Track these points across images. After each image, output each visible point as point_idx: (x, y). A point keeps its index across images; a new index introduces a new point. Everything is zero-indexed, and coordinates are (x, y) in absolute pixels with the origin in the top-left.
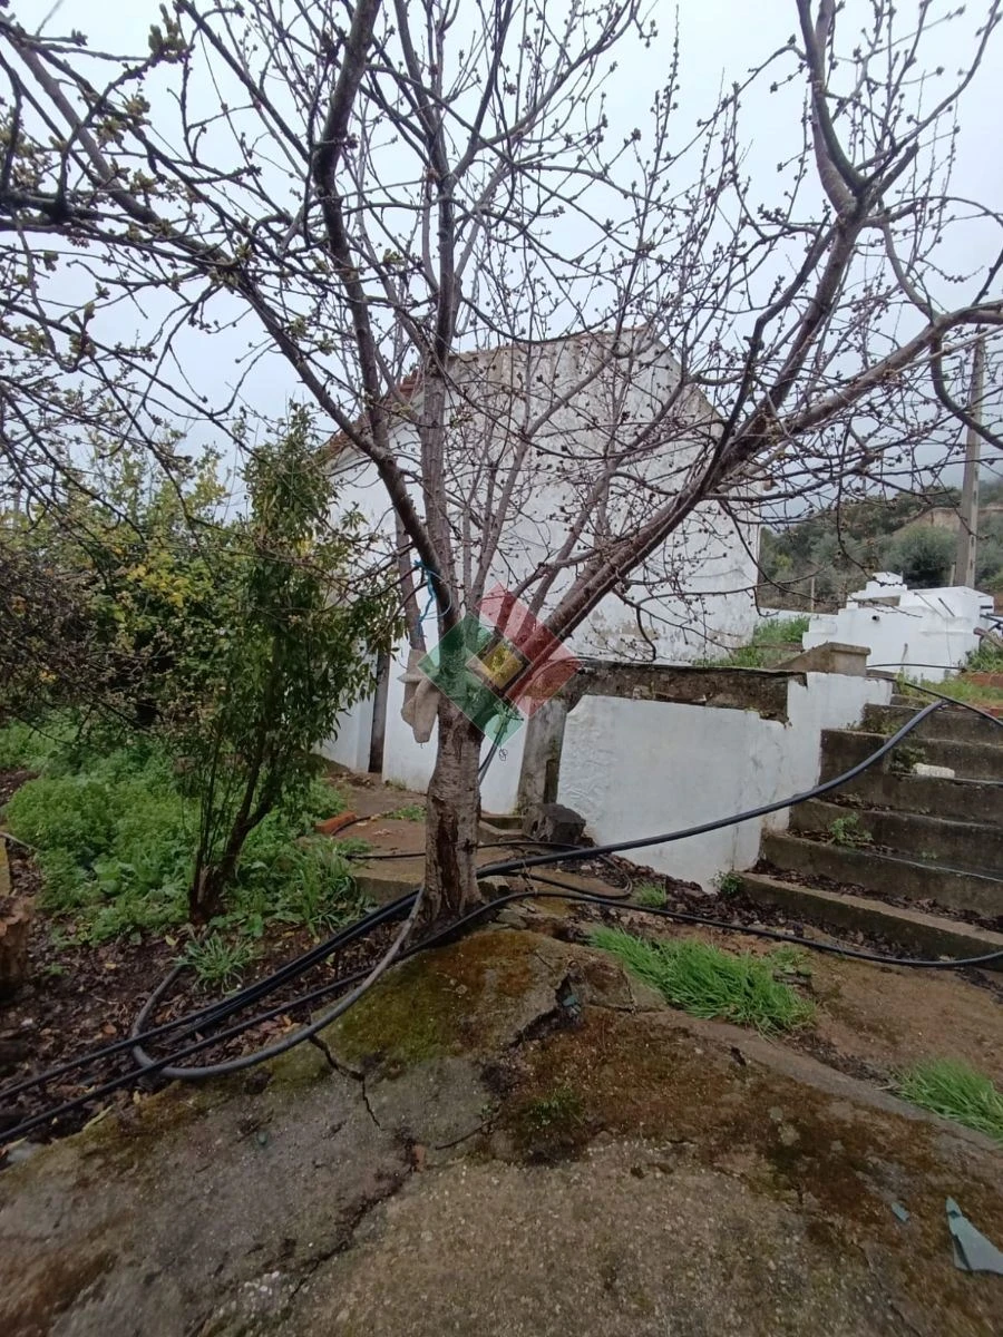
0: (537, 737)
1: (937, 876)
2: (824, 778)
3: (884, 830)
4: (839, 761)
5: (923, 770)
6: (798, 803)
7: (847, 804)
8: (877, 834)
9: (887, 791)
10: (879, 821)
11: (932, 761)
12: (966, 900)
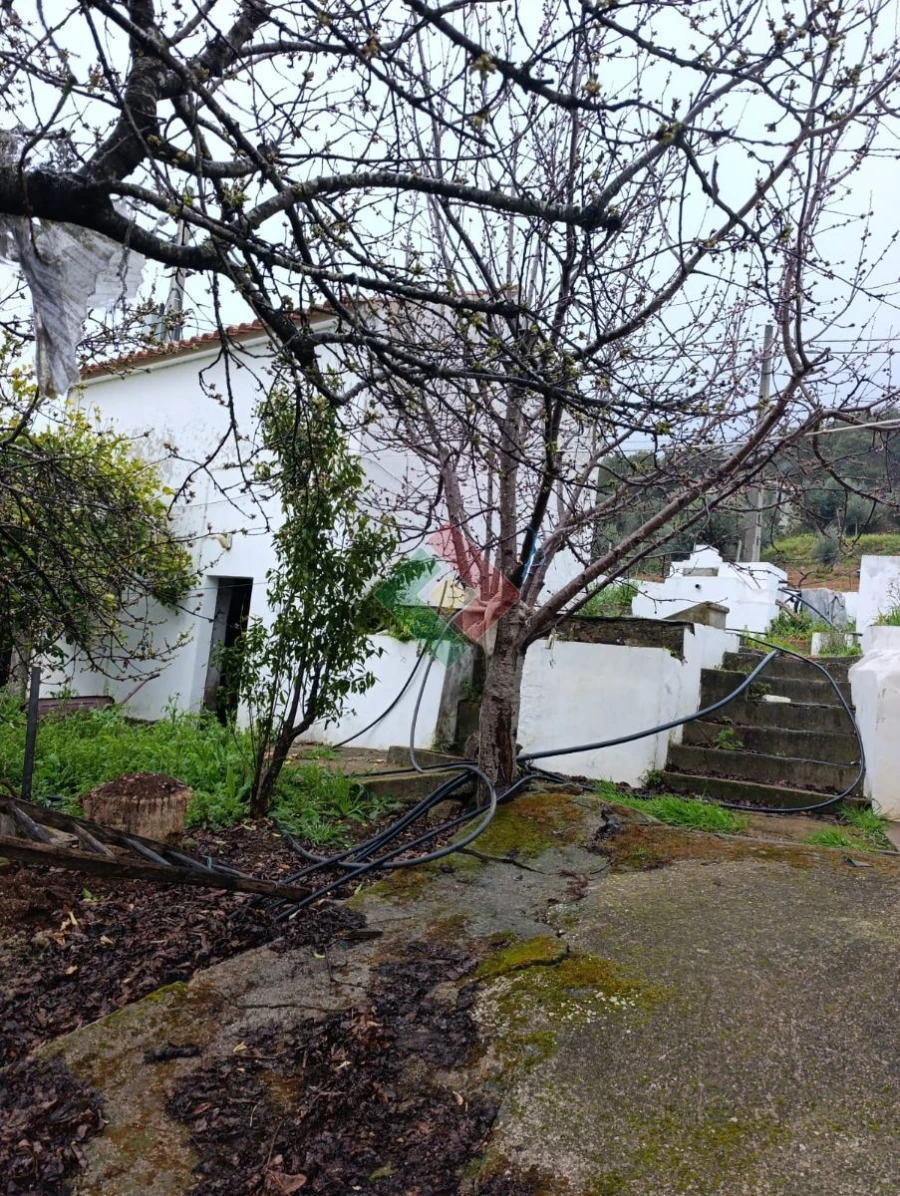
0: (452, 678)
1: (790, 764)
2: (702, 706)
3: (750, 738)
4: (713, 693)
5: (771, 698)
6: (688, 722)
7: (724, 723)
8: (746, 742)
9: (748, 714)
10: (748, 732)
11: (775, 692)
12: (807, 778)
